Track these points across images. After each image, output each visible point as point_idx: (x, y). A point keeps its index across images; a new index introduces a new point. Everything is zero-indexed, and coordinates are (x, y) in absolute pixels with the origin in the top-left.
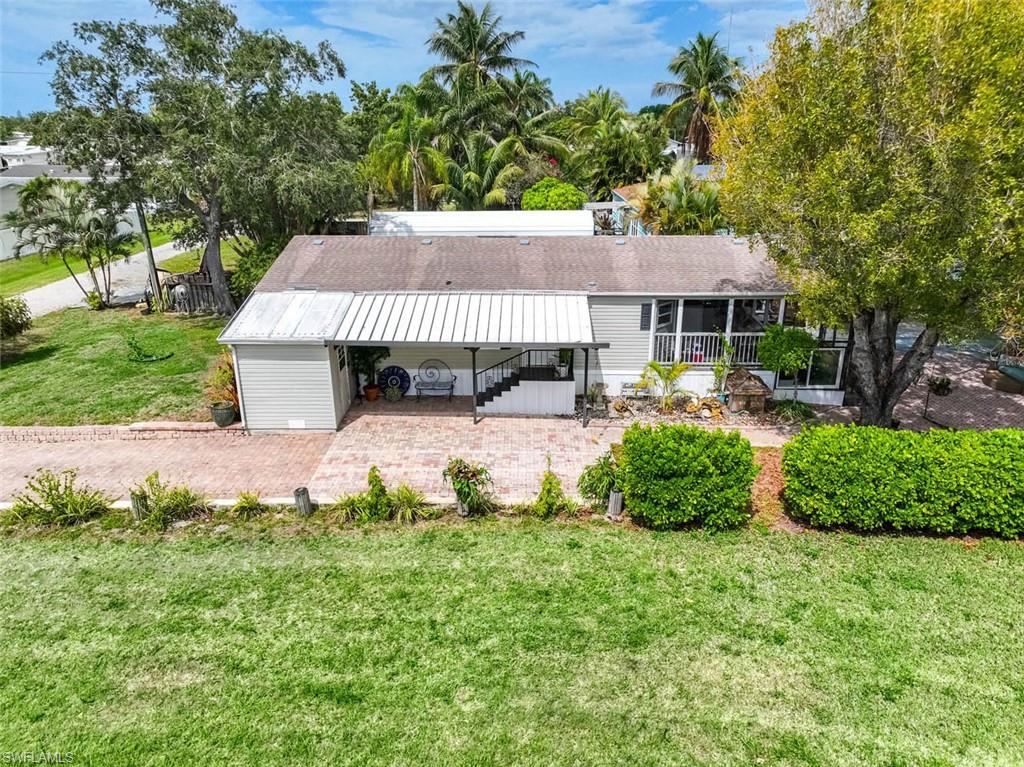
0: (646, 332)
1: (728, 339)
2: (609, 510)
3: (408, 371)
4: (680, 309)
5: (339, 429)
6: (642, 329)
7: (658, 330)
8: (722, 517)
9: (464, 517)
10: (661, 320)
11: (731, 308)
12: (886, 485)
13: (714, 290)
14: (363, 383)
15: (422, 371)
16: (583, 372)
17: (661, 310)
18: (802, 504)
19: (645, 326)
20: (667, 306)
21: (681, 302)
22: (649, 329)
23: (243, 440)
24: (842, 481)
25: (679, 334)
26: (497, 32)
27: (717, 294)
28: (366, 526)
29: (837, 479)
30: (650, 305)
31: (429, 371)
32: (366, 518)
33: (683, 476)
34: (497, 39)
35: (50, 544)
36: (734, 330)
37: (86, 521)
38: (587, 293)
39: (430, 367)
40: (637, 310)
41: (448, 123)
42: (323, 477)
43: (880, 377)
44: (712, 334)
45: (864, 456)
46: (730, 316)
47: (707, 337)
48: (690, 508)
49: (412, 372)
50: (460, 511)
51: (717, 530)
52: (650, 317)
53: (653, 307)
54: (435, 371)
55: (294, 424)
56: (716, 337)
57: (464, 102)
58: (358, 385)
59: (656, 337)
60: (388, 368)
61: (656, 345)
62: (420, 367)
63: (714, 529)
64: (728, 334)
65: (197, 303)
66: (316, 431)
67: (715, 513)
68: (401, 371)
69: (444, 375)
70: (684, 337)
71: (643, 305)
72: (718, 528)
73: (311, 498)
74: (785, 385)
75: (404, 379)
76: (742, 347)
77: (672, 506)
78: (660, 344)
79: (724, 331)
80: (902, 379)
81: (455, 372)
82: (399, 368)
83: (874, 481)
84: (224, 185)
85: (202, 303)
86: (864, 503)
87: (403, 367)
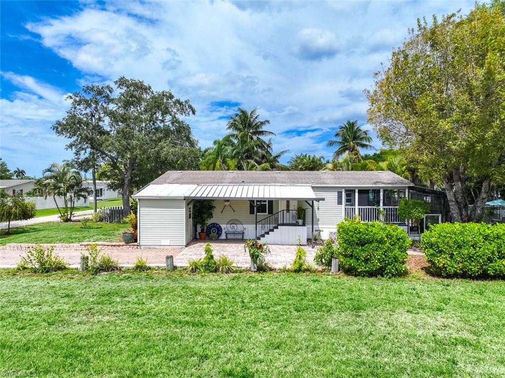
0: (341, 206)
1: (381, 209)
2: (332, 270)
3: (221, 226)
4: (357, 194)
5: (186, 246)
6: (338, 204)
7: (346, 205)
8: (394, 268)
9: (255, 272)
10: (348, 201)
11: (382, 194)
12: (480, 248)
13: (372, 184)
14: (199, 230)
15: (229, 226)
16: (311, 226)
17: (347, 195)
18: (436, 262)
19: (340, 203)
20: (350, 192)
21: (357, 191)
22: (342, 204)
23: (137, 250)
24: (456, 246)
25: (357, 207)
26: (257, 120)
27: (374, 185)
28: (203, 274)
29: (453, 245)
30: (342, 192)
31: (232, 225)
32: (203, 271)
33: (371, 242)
34: (257, 123)
35: (35, 278)
36: (384, 205)
37: (55, 271)
38: (311, 185)
39: (232, 224)
40: (335, 194)
41: (235, 154)
42: (179, 259)
43: (463, 216)
44: (373, 207)
45: (465, 233)
46: (382, 197)
47: (371, 209)
48: (377, 261)
49: (223, 226)
50: (252, 269)
51: (392, 276)
52: (342, 200)
53: (343, 193)
54: (235, 226)
55: (164, 242)
56: (376, 209)
57: (242, 147)
58: (196, 231)
59: (346, 209)
60: (211, 224)
61: (346, 213)
62: (227, 224)
63: (391, 275)
64: (381, 207)
65: (114, 218)
66: (175, 247)
67: (390, 265)
68: (218, 226)
69: (239, 228)
70: (359, 209)
71: (338, 192)
72: (393, 275)
73: (174, 264)
74: (412, 234)
75: (219, 230)
76: (389, 214)
77: (367, 261)
78: (348, 213)
79: (379, 205)
80: (474, 214)
81: (245, 226)
82: (217, 224)
83: (473, 246)
84: (138, 150)
85: (116, 218)
86: (470, 258)
87: (218, 223)
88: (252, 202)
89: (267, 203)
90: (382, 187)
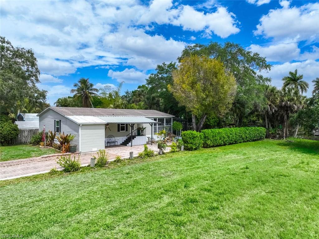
21: (157, 119)
25: (157, 126)
32: (147, 157)
39: (110, 137)
50: (161, 153)
55: (94, 150)
59: (154, 127)
62: (107, 138)
64: (165, 126)
69: (113, 139)
81: (116, 138)
88: (119, 125)
89: (125, 126)
90: (165, 117)
